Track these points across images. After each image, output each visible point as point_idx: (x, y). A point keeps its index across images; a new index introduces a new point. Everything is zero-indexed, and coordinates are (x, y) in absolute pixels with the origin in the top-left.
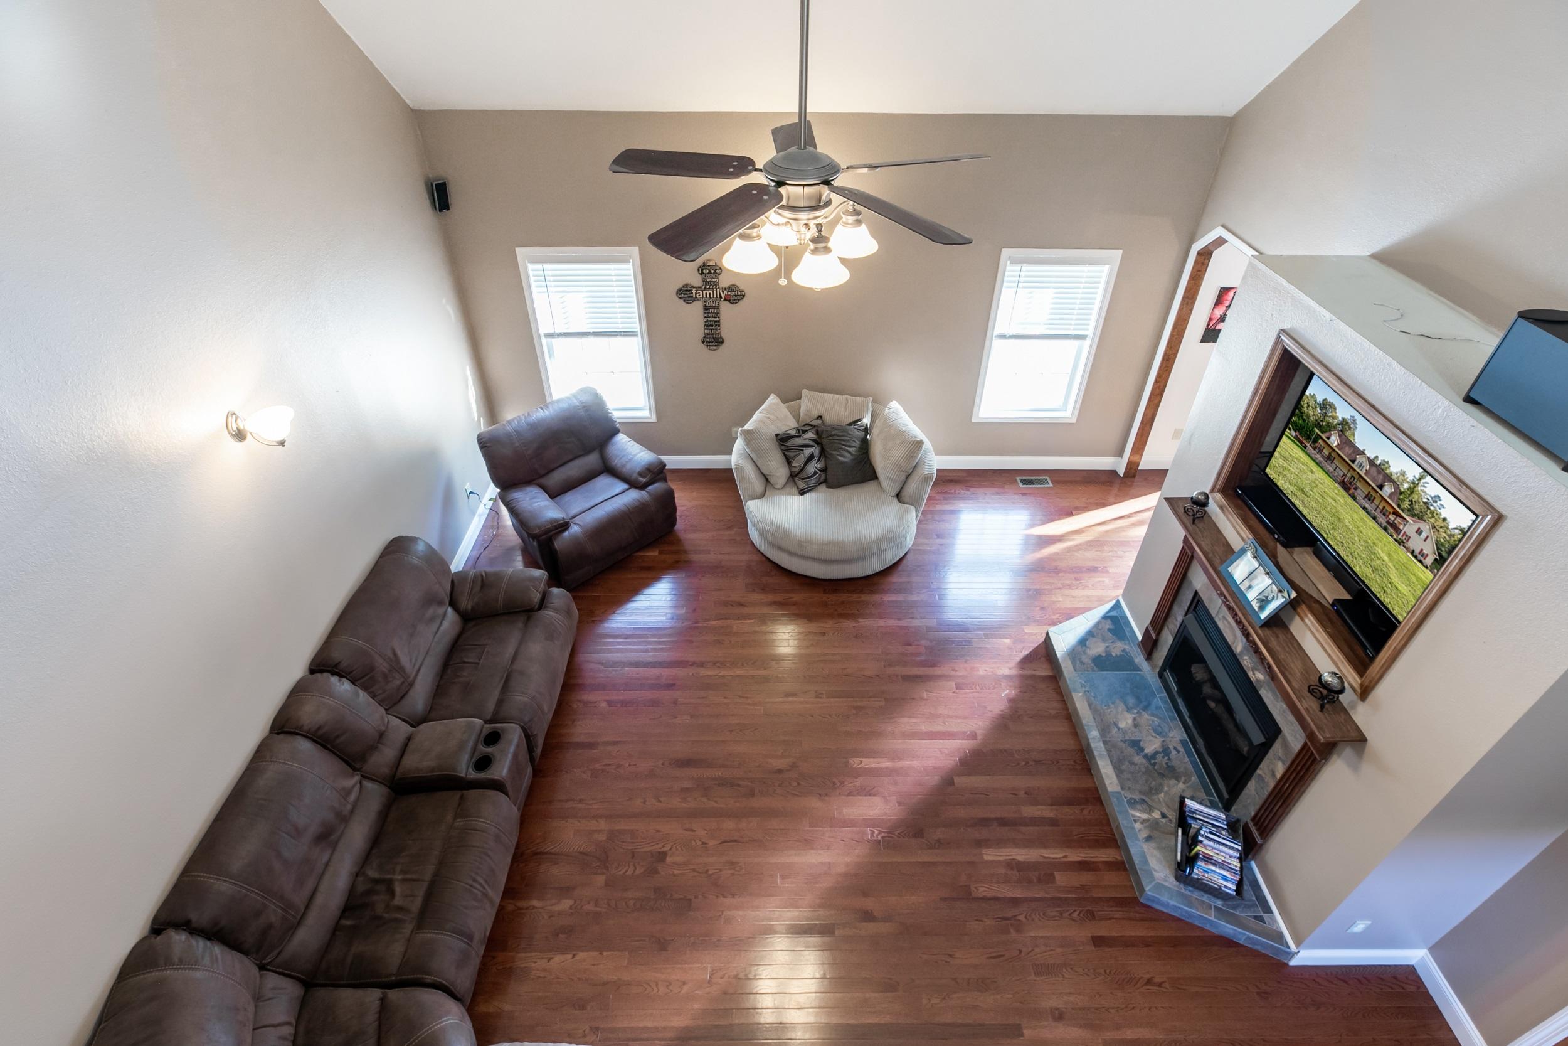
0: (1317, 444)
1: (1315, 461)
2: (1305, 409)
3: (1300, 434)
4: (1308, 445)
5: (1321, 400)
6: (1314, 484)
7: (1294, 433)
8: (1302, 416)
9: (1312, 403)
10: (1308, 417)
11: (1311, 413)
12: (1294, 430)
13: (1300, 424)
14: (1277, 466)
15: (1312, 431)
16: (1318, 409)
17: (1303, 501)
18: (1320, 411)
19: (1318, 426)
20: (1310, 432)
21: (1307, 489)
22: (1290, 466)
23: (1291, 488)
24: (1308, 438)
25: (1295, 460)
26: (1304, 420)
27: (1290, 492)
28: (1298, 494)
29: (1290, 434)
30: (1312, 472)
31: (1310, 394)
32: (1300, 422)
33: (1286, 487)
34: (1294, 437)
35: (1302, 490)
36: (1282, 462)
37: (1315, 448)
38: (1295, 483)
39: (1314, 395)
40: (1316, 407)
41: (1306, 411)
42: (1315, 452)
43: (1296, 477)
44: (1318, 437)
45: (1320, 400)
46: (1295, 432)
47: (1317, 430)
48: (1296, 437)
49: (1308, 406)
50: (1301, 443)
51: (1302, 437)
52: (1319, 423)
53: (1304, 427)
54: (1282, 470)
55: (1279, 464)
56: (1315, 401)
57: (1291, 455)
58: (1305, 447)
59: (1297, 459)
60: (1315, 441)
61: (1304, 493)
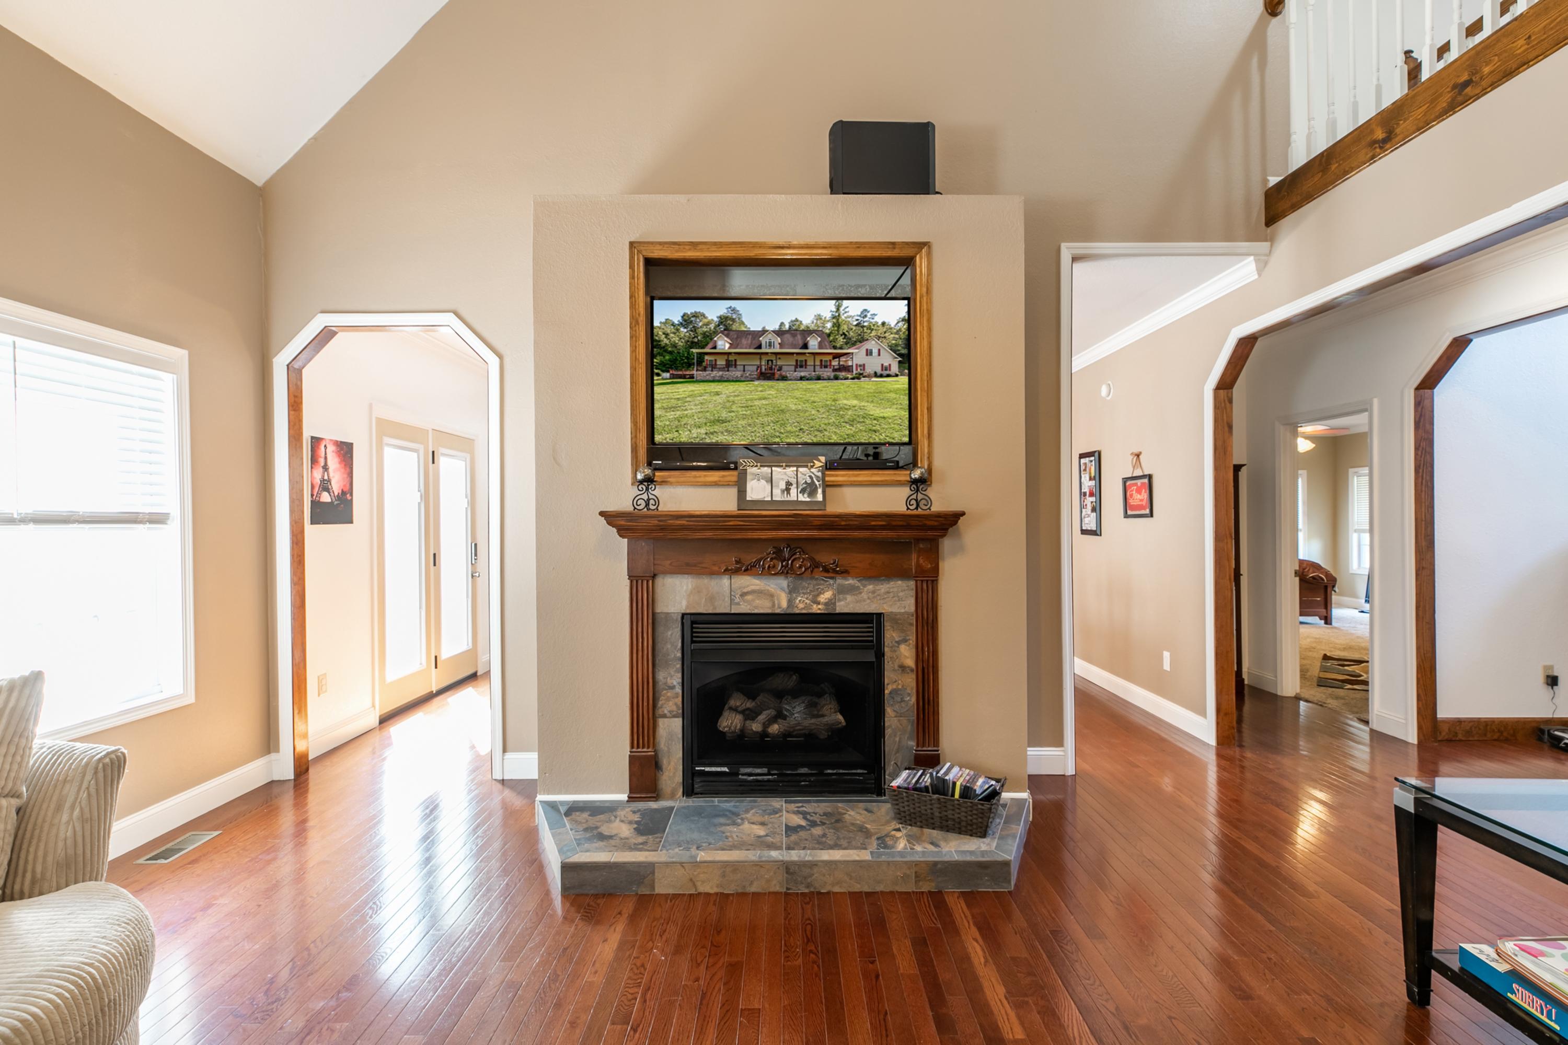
0: (704, 364)
1: (713, 381)
2: (666, 341)
3: (677, 369)
4: (695, 372)
5: (680, 319)
6: (728, 405)
7: (667, 375)
8: (666, 351)
9: (669, 329)
10: (674, 345)
11: (676, 339)
12: (663, 371)
13: (670, 360)
14: (668, 423)
15: (689, 357)
16: (682, 329)
17: (727, 431)
18: (685, 330)
19: (693, 344)
20: (687, 358)
21: (724, 415)
22: (686, 410)
23: (703, 431)
24: (689, 365)
25: (688, 399)
26: (671, 353)
27: (704, 436)
28: (716, 428)
29: (663, 379)
30: (717, 394)
31: (661, 323)
32: (667, 358)
33: (695, 435)
34: (670, 378)
35: (718, 421)
36: (671, 415)
37: (705, 369)
38: (704, 421)
39: (667, 320)
40: (678, 330)
41: (667, 342)
42: (707, 372)
43: (700, 415)
44: (701, 356)
45: (677, 319)
46: (668, 371)
47: (694, 351)
48: (673, 376)
49: (667, 335)
50: (684, 377)
51: (681, 370)
52: (692, 342)
53: (676, 359)
54: (676, 422)
55: (669, 420)
56: (673, 325)
57: (678, 399)
58: (692, 377)
59: (689, 396)
60: (700, 361)
61: (723, 422)
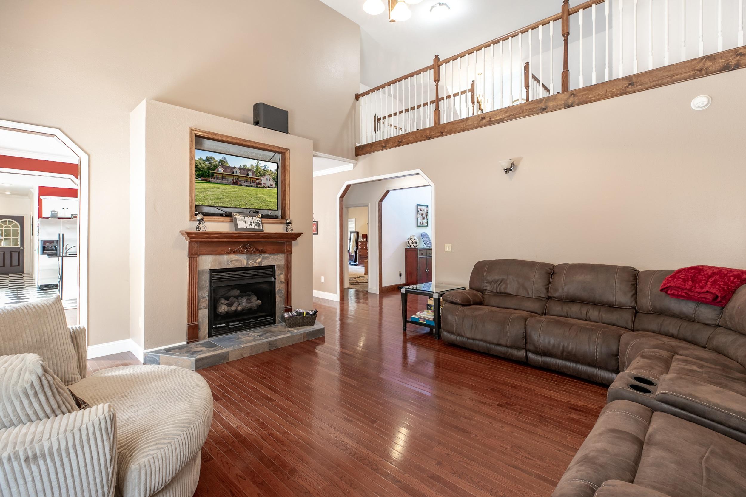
0: (214, 177)
1: (217, 183)
2: (200, 166)
3: (204, 177)
4: (210, 179)
5: (205, 158)
6: (222, 193)
7: (200, 179)
8: (200, 170)
9: (201, 162)
10: (203, 168)
11: (204, 166)
12: (199, 178)
13: (201, 174)
14: (200, 198)
15: (209, 173)
16: (206, 162)
17: (222, 202)
18: (207, 163)
19: (210, 169)
20: (208, 173)
21: (221, 196)
22: (207, 193)
23: (213, 202)
24: (209, 176)
25: (208, 189)
26: (202, 171)
27: (214, 204)
28: (218, 201)
29: (199, 180)
30: (219, 188)
31: (198, 159)
32: (200, 172)
33: (210, 203)
34: (202, 181)
35: (219, 198)
36: (202, 195)
37: (214, 179)
38: (214, 198)
39: (200, 158)
40: (205, 162)
41: (201, 166)
42: (215, 180)
43: (212, 195)
44: (213, 173)
45: (204, 158)
46: (201, 178)
47: (211, 171)
48: (203, 180)
49: (200, 164)
50: (207, 180)
51: (205, 178)
52: (210, 168)
53: (204, 174)
54: (204, 198)
55: (201, 196)
56: (203, 160)
57: (204, 189)
58: (210, 181)
59: (209, 188)
60: (213, 176)
61: (221, 199)
